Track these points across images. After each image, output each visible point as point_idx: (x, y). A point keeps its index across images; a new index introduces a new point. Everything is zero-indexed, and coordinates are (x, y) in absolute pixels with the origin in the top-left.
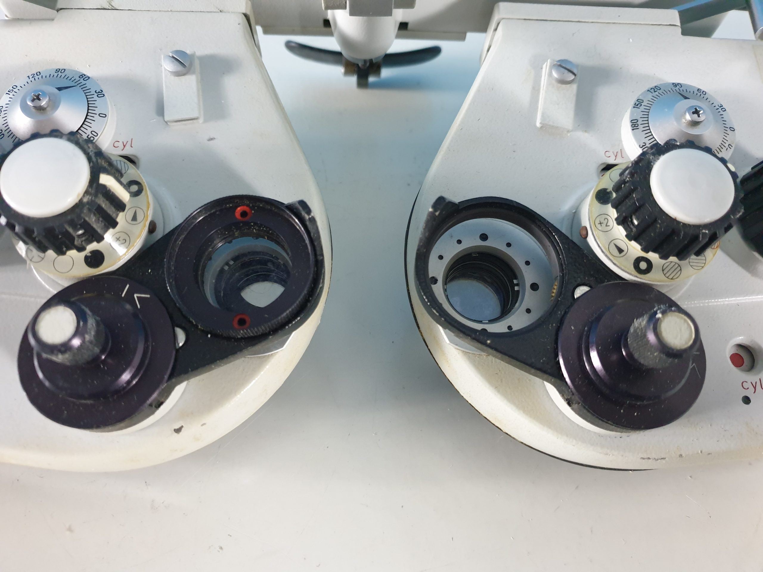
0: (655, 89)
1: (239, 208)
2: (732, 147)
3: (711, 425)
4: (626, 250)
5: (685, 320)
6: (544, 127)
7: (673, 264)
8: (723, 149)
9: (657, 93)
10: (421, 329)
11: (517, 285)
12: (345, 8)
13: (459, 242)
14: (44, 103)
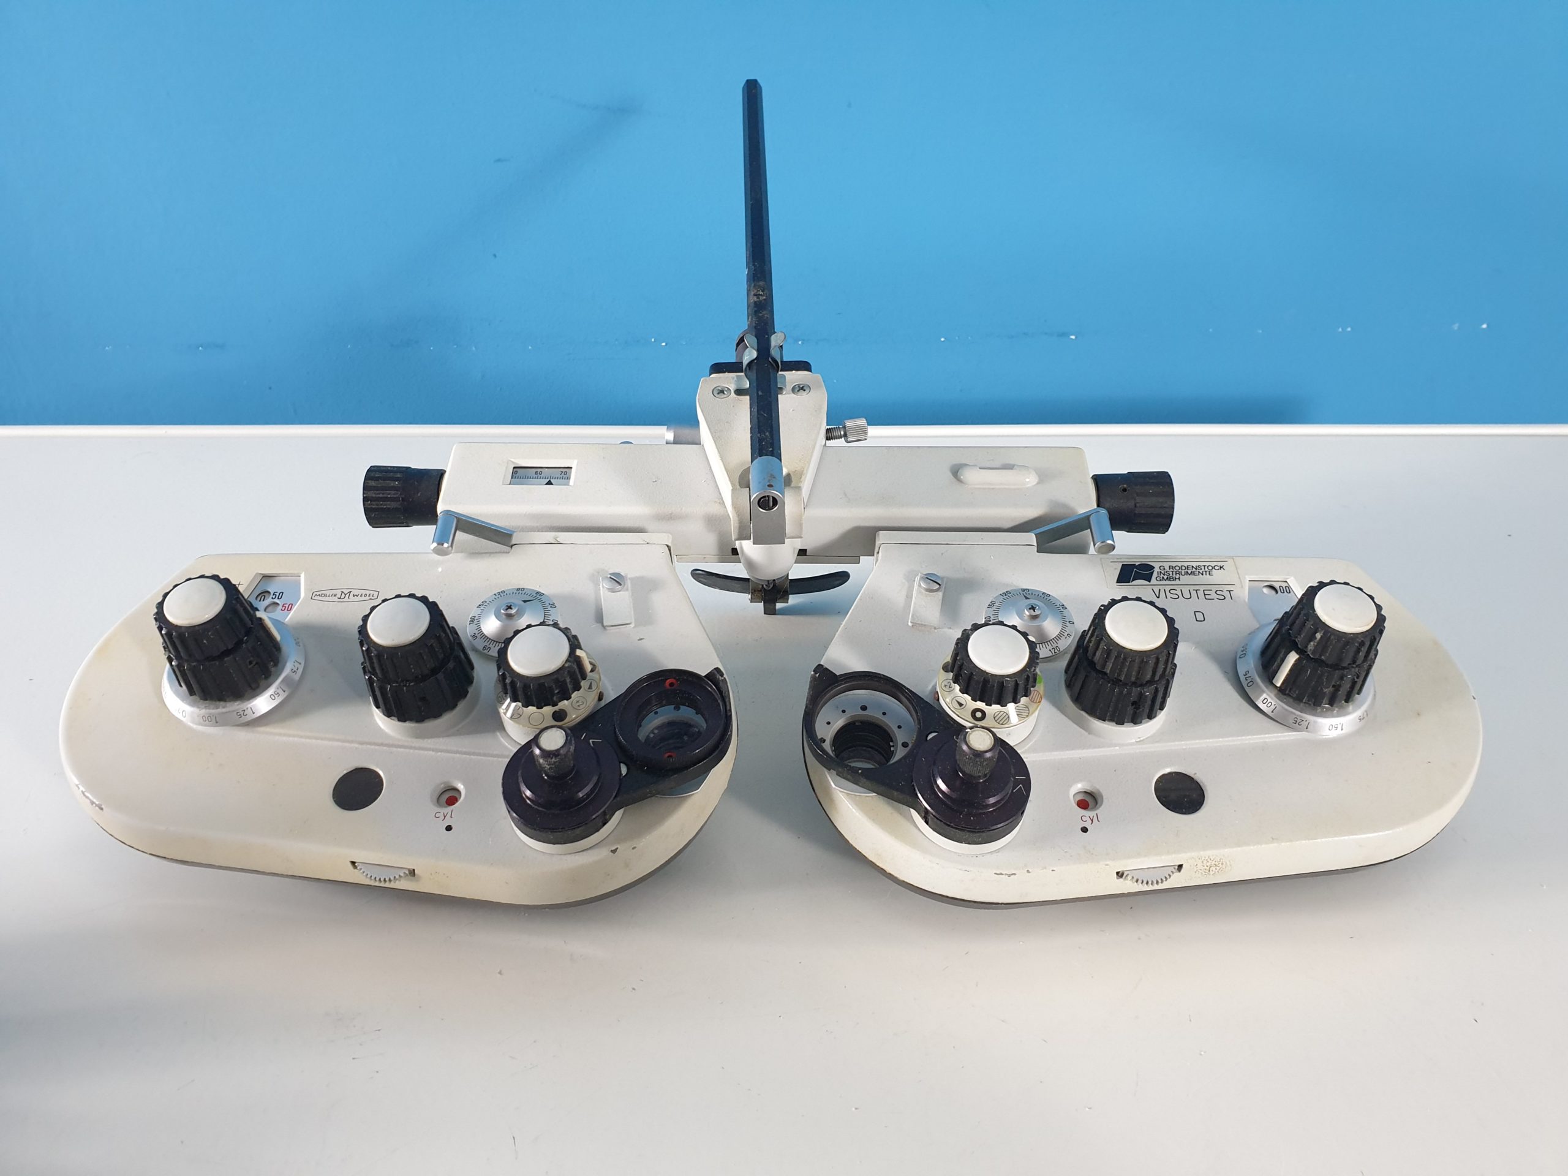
0: (1006, 594)
1: (668, 681)
2: (1071, 636)
4: (965, 704)
5: (987, 734)
6: (914, 625)
7: (1002, 713)
8: (1062, 637)
9: (1011, 594)
10: (816, 791)
11: (893, 746)
12: (750, 539)
13: (844, 711)
14: (513, 611)
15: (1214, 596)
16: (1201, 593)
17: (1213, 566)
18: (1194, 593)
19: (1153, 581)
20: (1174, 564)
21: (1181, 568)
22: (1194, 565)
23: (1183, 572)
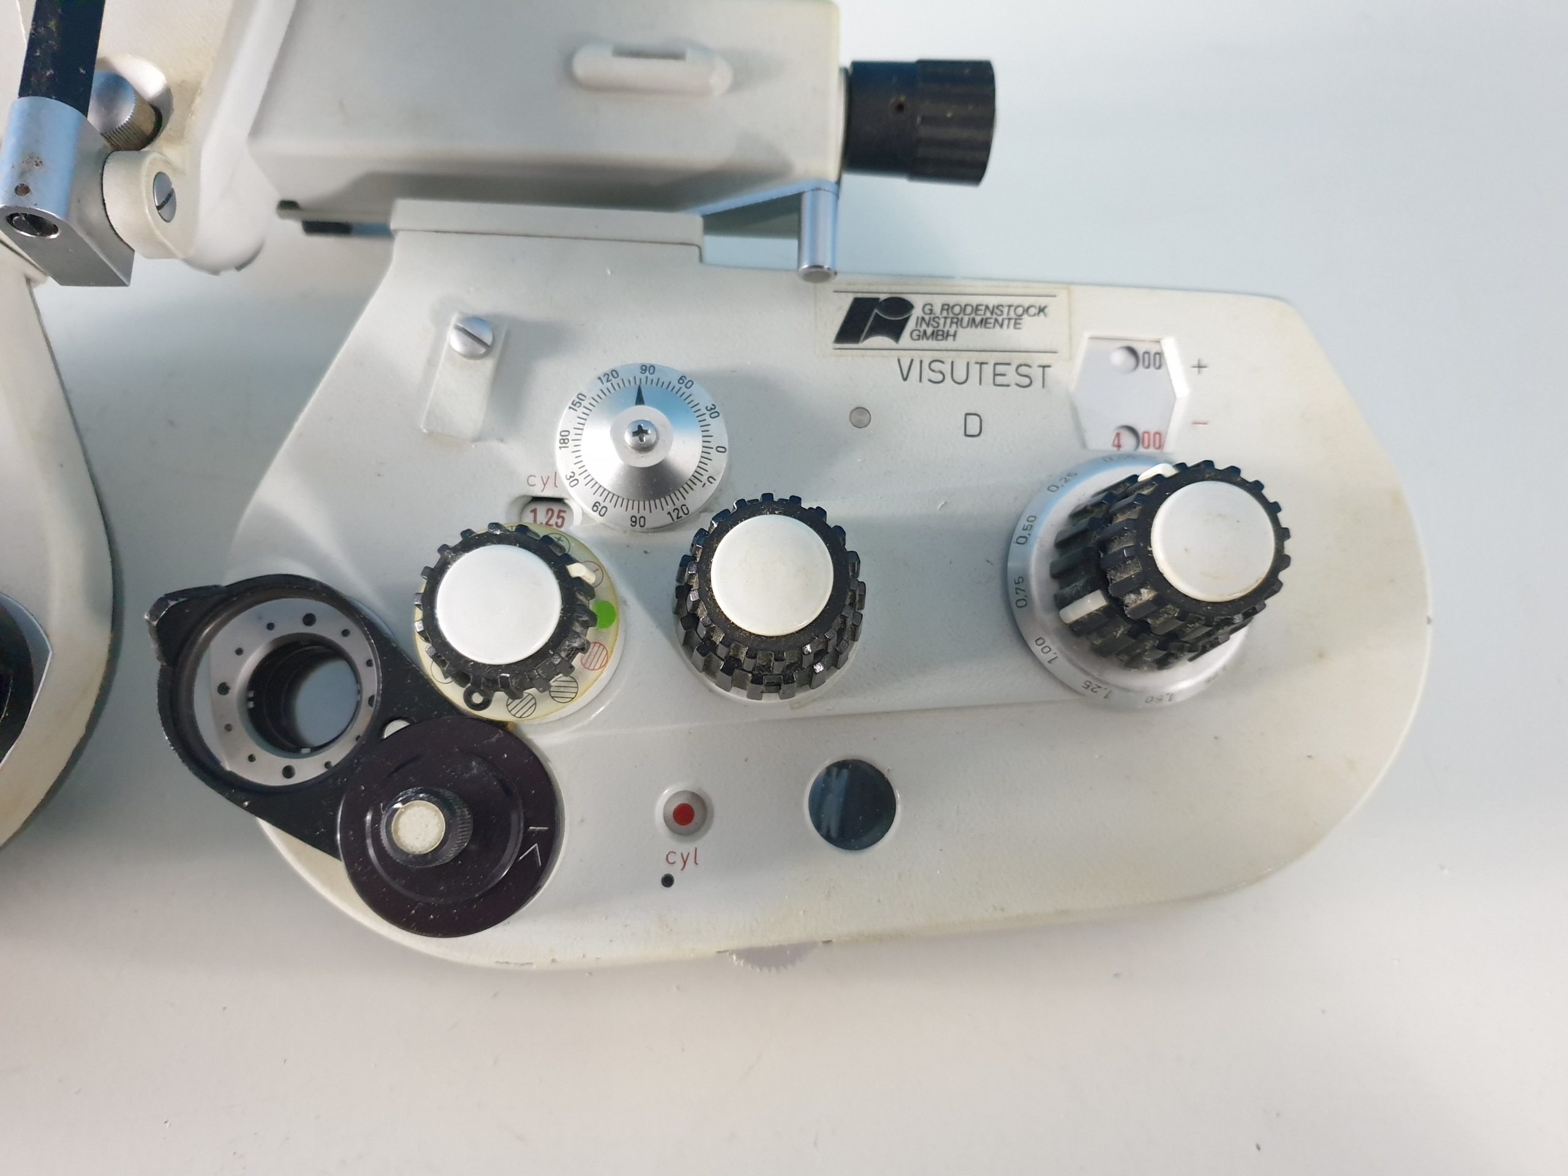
0: (611, 375)
2: (715, 480)
3: (606, 918)
8: (695, 484)
9: (610, 385)
13: (270, 626)
15: (1011, 376)
16: (988, 370)
17: (1026, 306)
18: (975, 369)
19: (905, 338)
20: (951, 300)
21: (963, 310)
22: (992, 301)
23: (966, 319)
